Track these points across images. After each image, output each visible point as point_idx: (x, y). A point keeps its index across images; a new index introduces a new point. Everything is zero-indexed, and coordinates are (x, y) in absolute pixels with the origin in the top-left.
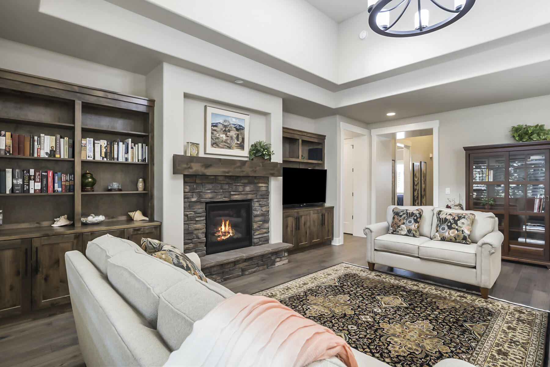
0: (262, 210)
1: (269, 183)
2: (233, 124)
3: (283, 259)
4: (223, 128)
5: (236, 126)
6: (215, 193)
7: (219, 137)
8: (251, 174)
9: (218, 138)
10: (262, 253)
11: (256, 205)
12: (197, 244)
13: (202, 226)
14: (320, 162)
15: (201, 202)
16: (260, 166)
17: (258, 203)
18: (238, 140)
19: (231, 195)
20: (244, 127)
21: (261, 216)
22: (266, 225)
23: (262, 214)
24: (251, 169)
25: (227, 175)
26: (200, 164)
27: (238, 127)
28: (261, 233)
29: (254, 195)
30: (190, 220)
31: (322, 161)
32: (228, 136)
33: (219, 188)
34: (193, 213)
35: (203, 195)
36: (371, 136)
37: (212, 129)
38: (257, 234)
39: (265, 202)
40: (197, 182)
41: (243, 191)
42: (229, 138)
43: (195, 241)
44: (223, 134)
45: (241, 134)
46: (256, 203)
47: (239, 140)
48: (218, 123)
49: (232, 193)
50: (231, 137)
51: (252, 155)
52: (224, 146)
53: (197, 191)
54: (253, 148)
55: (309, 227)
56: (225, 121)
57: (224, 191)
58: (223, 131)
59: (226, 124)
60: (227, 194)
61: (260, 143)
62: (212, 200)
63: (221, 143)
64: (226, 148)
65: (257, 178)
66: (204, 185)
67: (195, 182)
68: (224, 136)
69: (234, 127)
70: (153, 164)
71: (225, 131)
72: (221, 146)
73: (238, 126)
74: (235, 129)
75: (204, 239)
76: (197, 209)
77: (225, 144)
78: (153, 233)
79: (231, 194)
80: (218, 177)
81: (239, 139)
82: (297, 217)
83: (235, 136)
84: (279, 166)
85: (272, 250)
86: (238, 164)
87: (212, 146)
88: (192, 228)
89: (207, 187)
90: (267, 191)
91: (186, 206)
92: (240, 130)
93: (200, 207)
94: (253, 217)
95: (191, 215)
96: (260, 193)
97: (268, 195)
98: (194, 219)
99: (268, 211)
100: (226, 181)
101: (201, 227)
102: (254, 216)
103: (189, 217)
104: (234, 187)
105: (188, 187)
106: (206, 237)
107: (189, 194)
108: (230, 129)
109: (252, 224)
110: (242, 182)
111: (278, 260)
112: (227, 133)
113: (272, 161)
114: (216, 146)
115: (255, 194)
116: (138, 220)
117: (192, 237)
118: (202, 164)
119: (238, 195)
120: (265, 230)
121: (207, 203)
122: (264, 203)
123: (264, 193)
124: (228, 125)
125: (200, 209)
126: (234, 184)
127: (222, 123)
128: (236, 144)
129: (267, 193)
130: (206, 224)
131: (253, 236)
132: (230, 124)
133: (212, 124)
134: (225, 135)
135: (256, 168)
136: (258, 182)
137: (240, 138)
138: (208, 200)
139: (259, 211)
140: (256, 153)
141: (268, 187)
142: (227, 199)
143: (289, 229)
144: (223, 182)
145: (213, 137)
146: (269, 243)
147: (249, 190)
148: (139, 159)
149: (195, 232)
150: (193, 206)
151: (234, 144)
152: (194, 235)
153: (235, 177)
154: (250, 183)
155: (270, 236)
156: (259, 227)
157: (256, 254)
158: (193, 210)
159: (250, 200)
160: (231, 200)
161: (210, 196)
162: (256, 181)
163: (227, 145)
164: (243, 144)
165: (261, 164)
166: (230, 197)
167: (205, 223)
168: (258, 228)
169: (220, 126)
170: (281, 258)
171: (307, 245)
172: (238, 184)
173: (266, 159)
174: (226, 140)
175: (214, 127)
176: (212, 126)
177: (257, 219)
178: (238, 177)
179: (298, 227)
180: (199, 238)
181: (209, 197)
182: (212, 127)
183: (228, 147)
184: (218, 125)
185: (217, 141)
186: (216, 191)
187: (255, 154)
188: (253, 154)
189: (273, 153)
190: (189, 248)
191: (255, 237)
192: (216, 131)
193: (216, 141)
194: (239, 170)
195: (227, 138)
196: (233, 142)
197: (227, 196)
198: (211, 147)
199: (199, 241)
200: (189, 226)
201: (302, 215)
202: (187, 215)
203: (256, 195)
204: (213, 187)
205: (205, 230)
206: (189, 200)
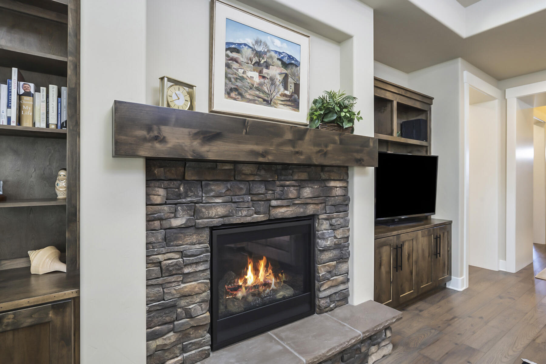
0: (335, 237)
1: (349, 180)
2: (276, 52)
3: (383, 344)
4: (254, 57)
5: (282, 56)
6: (233, 205)
7: (245, 76)
8: (317, 160)
9: (242, 79)
10: (344, 345)
11: (323, 227)
12: (187, 331)
13: (200, 285)
14: (424, 143)
15: (197, 229)
16: (334, 142)
17: (327, 222)
18: (286, 88)
19: (271, 208)
20: (298, 60)
21: (334, 249)
22: (343, 267)
23: (335, 244)
24: (318, 149)
25: (261, 159)
26: (186, 130)
27: (285, 60)
28: (334, 284)
29: (320, 206)
30: (167, 275)
31: (426, 141)
32: (264, 77)
33: (244, 192)
34: (177, 256)
35: (204, 210)
36: (506, 100)
37: (227, 56)
38: (327, 287)
39: (342, 220)
40: (187, 178)
41: (298, 197)
42: (266, 81)
43: (183, 324)
44: (254, 71)
45: (293, 75)
46: (325, 222)
47: (289, 88)
48: (241, 44)
49: (274, 203)
50: (272, 80)
51: (316, 119)
52: (256, 98)
53: (189, 199)
54: (319, 105)
55: (416, 262)
56: (258, 42)
57: (255, 198)
58: (254, 65)
59: (260, 49)
60: (262, 206)
61: (332, 95)
62: (227, 221)
63: (249, 91)
64: (261, 104)
65: (326, 169)
66: (207, 185)
67: (183, 179)
68: (254, 76)
69: (278, 59)
70: (77, 133)
71: (258, 64)
72: (248, 96)
73: (286, 58)
74: (279, 63)
75: (205, 317)
76: (187, 244)
77: (257, 93)
78: (49, 322)
79: (270, 206)
80: (240, 166)
81: (289, 85)
82: (397, 246)
83: (279, 78)
84: (371, 144)
85: (364, 333)
86: (289, 136)
87: (227, 96)
88: (174, 295)
89: (212, 190)
90: (344, 196)
91: (157, 239)
92: (290, 67)
93: (194, 238)
94: (317, 252)
95: (170, 262)
96: (331, 201)
97: (347, 205)
98: (179, 272)
99: (348, 237)
100: (260, 175)
101: (197, 289)
102: (320, 250)
103: (163, 268)
104: (278, 189)
105: (162, 192)
106: (211, 310)
107: (166, 208)
108: (270, 61)
109: (314, 266)
110: (296, 177)
111: (373, 349)
112: (263, 69)
113: (355, 133)
114: (237, 97)
115: (321, 203)
116: (41, 273)
117: (175, 316)
118: (194, 131)
119: (288, 206)
120: (340, 278)
121: (212, 229)
122: (339, 223)
123: (339, 200)
124: (265, 53)
125: (195, 244)
126: (278, 183)
127: (251, 46)
128: (281, 95)
129: (345, 201)
130: (211, 280)
131: (317, 292)
132: (269, 51)
133: (227, 43)
134: (258, 74)
135: (326, 146)
136: (328, 178)
137: (291, 83)
138: (216, 222)
139: (330, 238)
140: (325, 115)
141: (346, 188)
142: (261, 217)
143: (384, 269)
144: (252, 178)
145: (229, 76)
146: (347, 303)
147: (310, 196)
148: (51, 121)
149: (183, 303)
150: (176, 239)
151: (277, 96)
152: (179, 310)
153: (279, 167)
154: (311, 180)
155: (349, 289)
156: (330, 272)
157: (330, 353)
158: (176, 249)
159: (313, 217)
160: (272, 218)
161: (221, 211)
162: (324, 176)
163: (261, 95)
164: (296, 96)
165: (337, 138)
166: (269, 210)
167: (209, 276)
168: (328, 276)
169: (247, 52)
170: (379, 344)
171: (412, 297)
172: (288, 183)
173: (346, 128)
174: (261, 84)
175: (231, 52)
176: (227, 50)
177: (326, 256)
178: (286, 167)
179: (398, 266)
180: (191, 317)
181: (219, 213)
182: (229, 52)
183: (264, 100)
184: (242, 49)
185: (239, 84)
186: (235, 199)
187: (321, 117)
188: (318, 119)
189: (359, 116)
190: (165, 345)
191: (321, 295)
192: (237, 62)
193: (237, 84)
194: (288, 149)
195: (262, 80)
196: (276, 91)
197: (262, 209)
198: (226, 98)
199: (193, 323)
200: (165, 290)
201: (405, 241)
202: (160, 262)
203: (323, 205)
204: (228, 190)
205: (208, 295)
206: (166, 224)
